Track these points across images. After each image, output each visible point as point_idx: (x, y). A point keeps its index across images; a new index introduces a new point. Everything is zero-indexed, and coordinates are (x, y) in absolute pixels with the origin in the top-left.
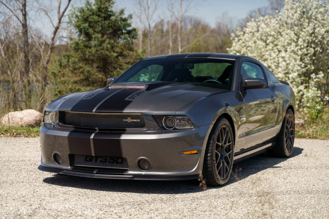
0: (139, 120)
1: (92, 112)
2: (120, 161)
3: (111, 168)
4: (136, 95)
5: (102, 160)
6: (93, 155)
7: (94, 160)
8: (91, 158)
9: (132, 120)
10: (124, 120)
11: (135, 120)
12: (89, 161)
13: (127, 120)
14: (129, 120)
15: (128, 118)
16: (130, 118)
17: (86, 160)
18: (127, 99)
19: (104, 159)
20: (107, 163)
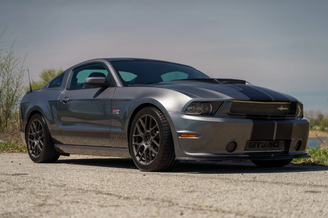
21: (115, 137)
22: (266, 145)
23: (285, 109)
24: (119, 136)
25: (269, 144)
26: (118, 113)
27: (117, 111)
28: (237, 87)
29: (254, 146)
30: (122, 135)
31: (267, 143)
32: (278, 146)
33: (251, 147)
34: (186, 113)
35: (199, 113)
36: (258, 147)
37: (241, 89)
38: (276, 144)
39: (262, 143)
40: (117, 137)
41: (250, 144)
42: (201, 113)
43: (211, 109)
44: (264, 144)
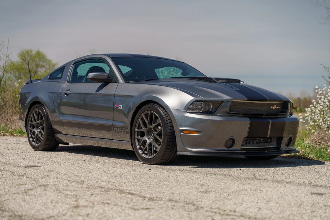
3: (264, 147)
6: (268, 136)
8: (249, 140)
9: (276, 107)
10: (272, 107)
12: (248, 143)
16: (275, 106)
20: (261, 144)
21: (117, 130)
22: (260, 141)
23: (277, 107)
24: (121, 130)
25: (263, 140)
26: (121, 108)
27: (120, 106)
28: (235, 87)
29: (249, 142)
30: (125, 129)
31: (261, 140)
32: (270, 142)
33: (246, 143)
34: (188, 111)
35: (200, 111)
36: (253, 143)
37: (238, 89)
38: (269, 141)
39: (257, 140)
40: (119, 131)
41: (246, 140)
42: (201, 111)
43: (211, 107)
44: (258, 141)
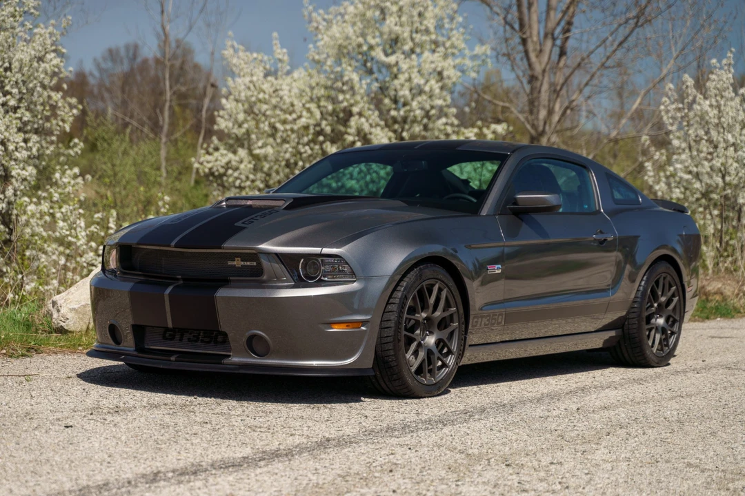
0: (255, 264)
1: (169, 246)
2: (220, 339)
4: (258, 218)
5: (191, 337)
7: (178, 336)
9: (242, 263)
10: (230, 263)
11: (248, 263)
12: (171, 340)
13: (235, 263)
14: (238, 263)
15: (236, 259)
16: (239, 259)
17: (165, 338)
18: (239, 224)
19: (194, 336)
20: (199, 343)
29: (172, 338)
